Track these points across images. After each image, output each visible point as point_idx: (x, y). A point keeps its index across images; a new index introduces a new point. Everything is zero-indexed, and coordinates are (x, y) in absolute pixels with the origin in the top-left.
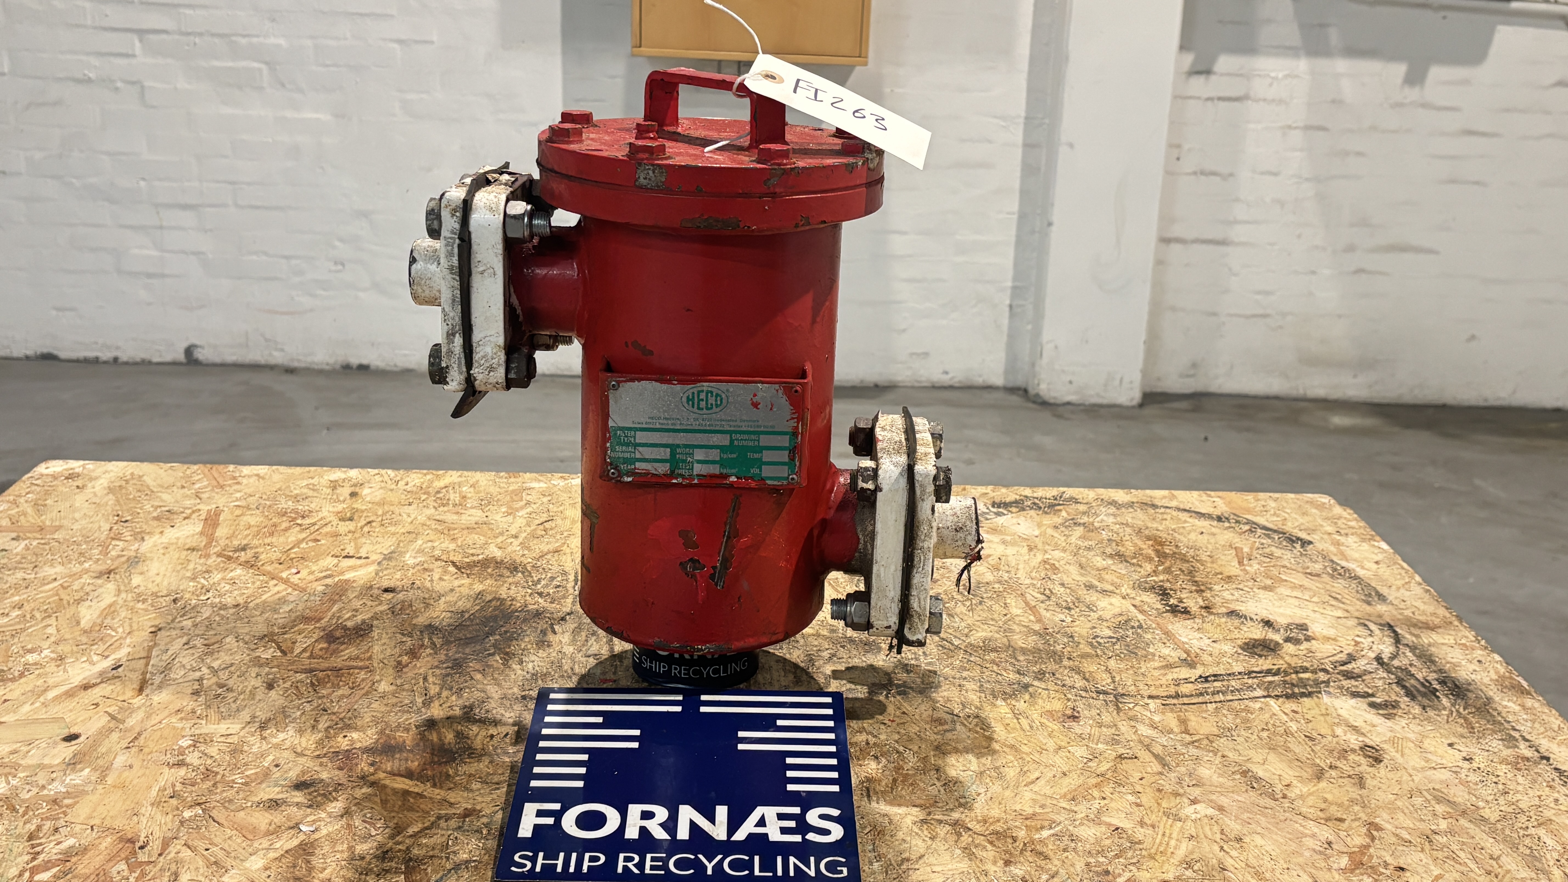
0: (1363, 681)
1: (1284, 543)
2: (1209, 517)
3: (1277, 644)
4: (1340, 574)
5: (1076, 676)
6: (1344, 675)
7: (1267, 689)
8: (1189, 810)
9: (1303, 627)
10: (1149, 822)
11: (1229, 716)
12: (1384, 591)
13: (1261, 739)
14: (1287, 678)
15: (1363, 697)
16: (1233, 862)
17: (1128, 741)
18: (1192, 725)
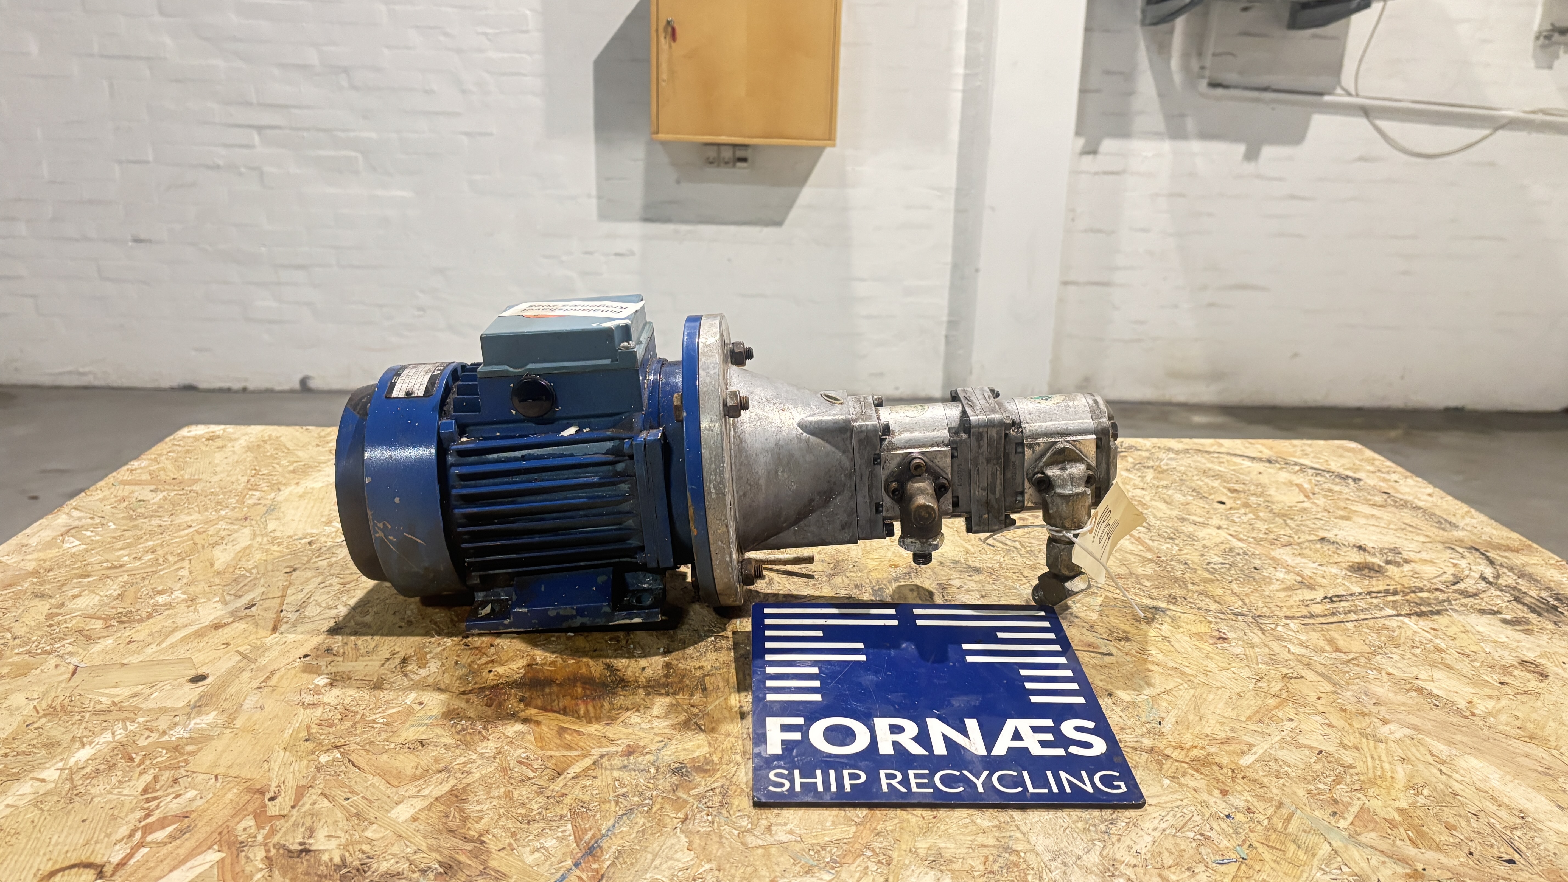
0: (1482, 599)
1: (1337, 480)
2: (1260, 460)
3: (1380, 566)
4: (1402, 505)
5: (1207, 600)
6: (1460, 594)
7: (1394, 608)
8: (1384, 731)
9: (1396, 551)
10: (1350, 744)
11: (1372, 634)
12: (1451, 519)
13: (1416, 656)
14: (1408, 597)
15: (1491, 614)
16: (1462, 787)
17: (1287, 661)
18: (1341, 643)
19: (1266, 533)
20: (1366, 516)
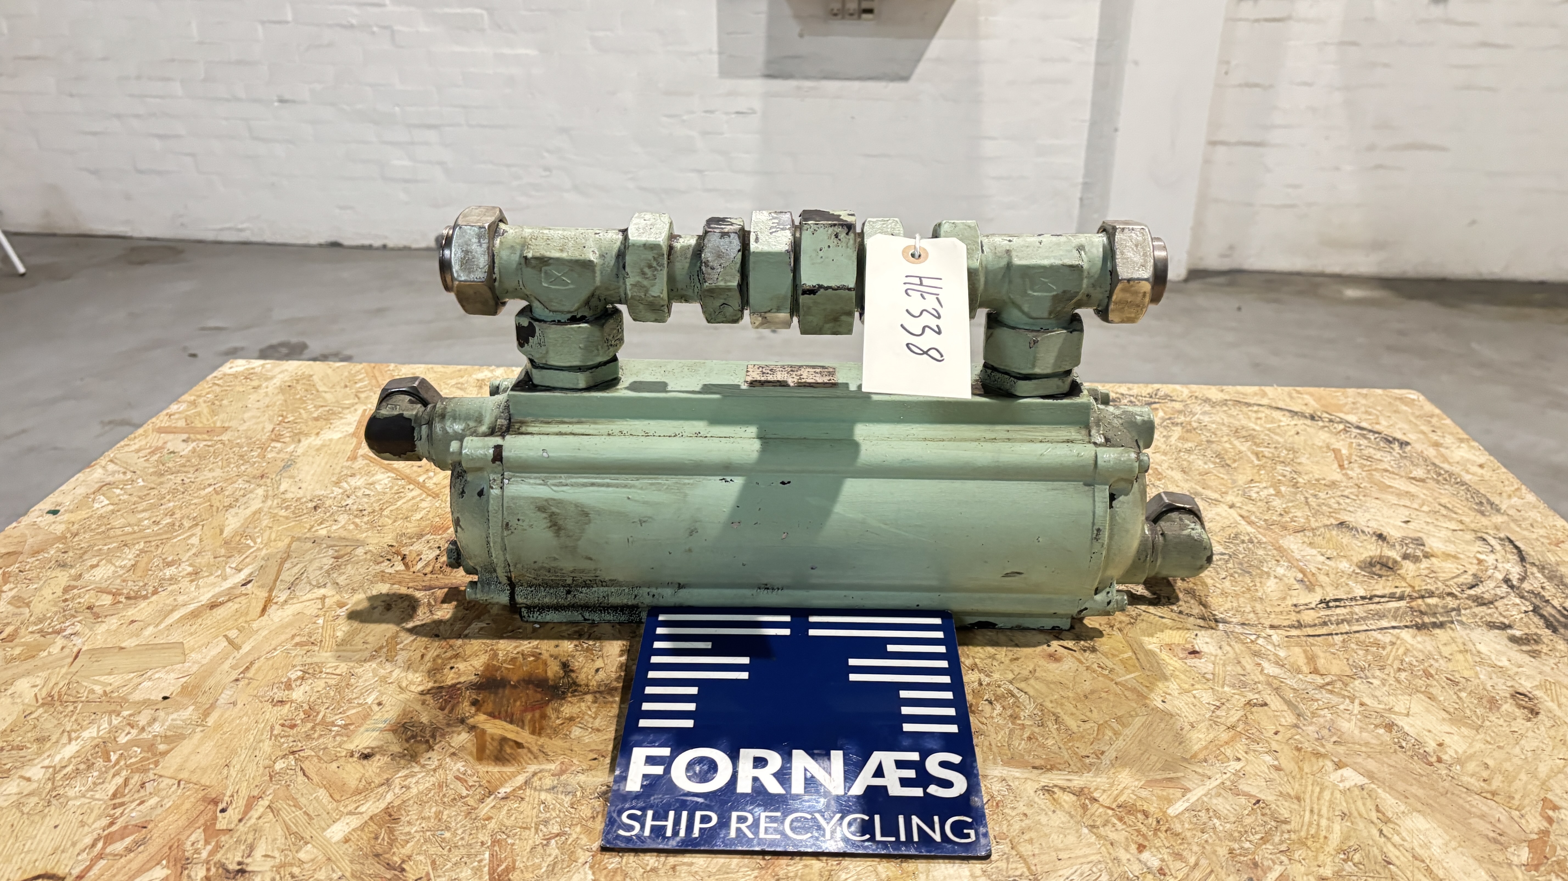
0: (1496, 608)
1: (1382, 444)
2: (1303, 415)
3: (1395, 562)
4: (1445, 480)
5: (1192, 601)
6: (1474, 601)
7: (1394, 618)
8: (1335, 776)
9: (1419, 542)
10: (1292, 793)
11: (1359, 652)
12: (1496, 500)
13: (1399, 682)
14: (1414, 604)
15: (1499, 628)
16: (1398, 853)
17: (1256, 683)
18: (1321, 663)
19: (1281, 515)
20: (1400, 494)
